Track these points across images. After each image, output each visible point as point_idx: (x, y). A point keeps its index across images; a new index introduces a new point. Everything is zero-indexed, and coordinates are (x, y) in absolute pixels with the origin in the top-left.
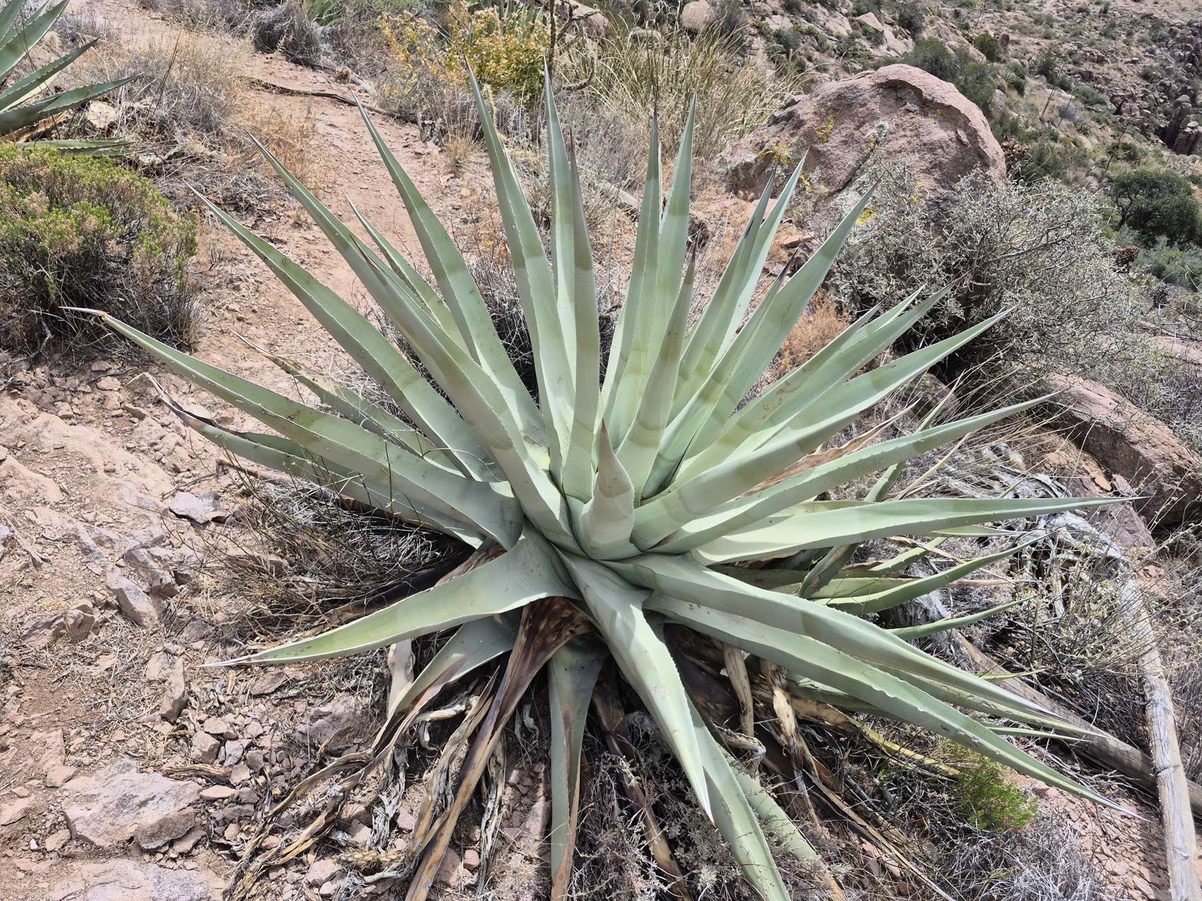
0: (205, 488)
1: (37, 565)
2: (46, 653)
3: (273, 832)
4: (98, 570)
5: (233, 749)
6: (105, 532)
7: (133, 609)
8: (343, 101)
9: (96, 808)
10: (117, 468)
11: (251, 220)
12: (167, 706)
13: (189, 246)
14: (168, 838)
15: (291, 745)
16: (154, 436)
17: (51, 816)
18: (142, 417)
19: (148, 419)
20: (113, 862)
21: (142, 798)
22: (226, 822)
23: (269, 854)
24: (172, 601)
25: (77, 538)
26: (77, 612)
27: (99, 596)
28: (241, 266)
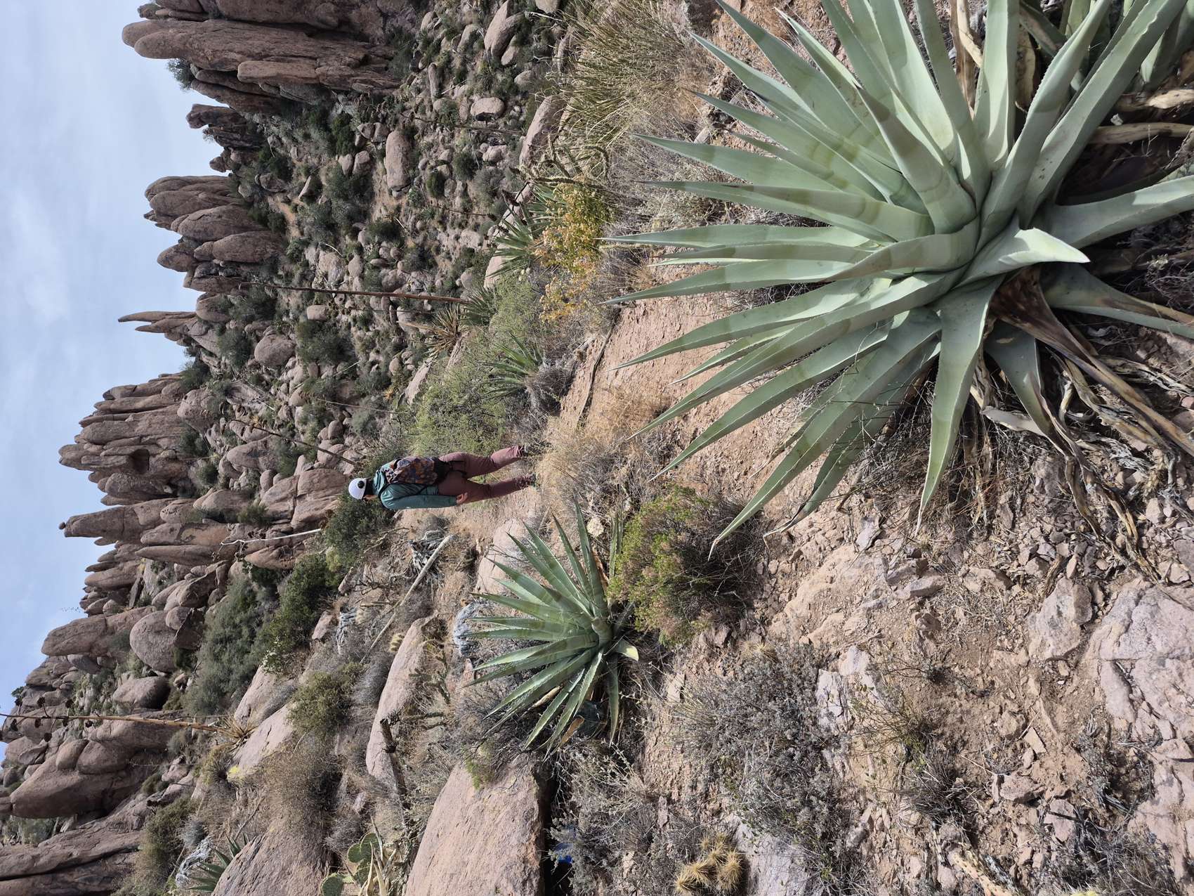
0: (857, 524)
1: (881, 636)
2: (941, 646)
3: (1113, 538)
4: (895, 603)
5: (1043, 550)
6: (870, 592)
7: (928, 589)
8: (600, 361)
9: (1050, 641)
10: (831, 575)
11: (677, 449)
12: (1000, 584)
13: (689, 492)
14: (1089, 605)
15: (1057, 511)
16: (814, 548)
17: (1046, 668)
18: (800, 553)
19: (802, 549)
20: (1091, 641)
21: (1054, 613)
22: (1094, 567)
23: (1128, 544)
24: (930, 564)
25: (869, 609)
26: (918, 622)
27: (912, 607)
28: (708, 463)
